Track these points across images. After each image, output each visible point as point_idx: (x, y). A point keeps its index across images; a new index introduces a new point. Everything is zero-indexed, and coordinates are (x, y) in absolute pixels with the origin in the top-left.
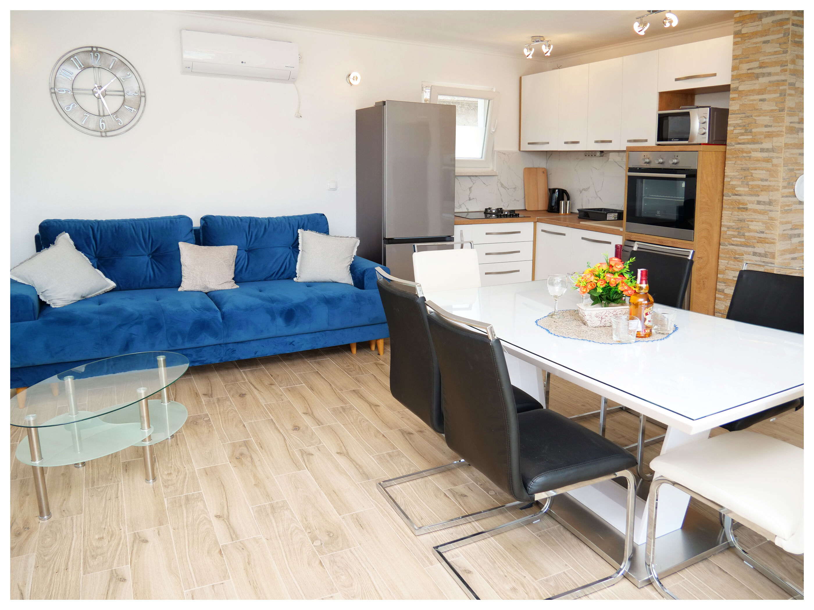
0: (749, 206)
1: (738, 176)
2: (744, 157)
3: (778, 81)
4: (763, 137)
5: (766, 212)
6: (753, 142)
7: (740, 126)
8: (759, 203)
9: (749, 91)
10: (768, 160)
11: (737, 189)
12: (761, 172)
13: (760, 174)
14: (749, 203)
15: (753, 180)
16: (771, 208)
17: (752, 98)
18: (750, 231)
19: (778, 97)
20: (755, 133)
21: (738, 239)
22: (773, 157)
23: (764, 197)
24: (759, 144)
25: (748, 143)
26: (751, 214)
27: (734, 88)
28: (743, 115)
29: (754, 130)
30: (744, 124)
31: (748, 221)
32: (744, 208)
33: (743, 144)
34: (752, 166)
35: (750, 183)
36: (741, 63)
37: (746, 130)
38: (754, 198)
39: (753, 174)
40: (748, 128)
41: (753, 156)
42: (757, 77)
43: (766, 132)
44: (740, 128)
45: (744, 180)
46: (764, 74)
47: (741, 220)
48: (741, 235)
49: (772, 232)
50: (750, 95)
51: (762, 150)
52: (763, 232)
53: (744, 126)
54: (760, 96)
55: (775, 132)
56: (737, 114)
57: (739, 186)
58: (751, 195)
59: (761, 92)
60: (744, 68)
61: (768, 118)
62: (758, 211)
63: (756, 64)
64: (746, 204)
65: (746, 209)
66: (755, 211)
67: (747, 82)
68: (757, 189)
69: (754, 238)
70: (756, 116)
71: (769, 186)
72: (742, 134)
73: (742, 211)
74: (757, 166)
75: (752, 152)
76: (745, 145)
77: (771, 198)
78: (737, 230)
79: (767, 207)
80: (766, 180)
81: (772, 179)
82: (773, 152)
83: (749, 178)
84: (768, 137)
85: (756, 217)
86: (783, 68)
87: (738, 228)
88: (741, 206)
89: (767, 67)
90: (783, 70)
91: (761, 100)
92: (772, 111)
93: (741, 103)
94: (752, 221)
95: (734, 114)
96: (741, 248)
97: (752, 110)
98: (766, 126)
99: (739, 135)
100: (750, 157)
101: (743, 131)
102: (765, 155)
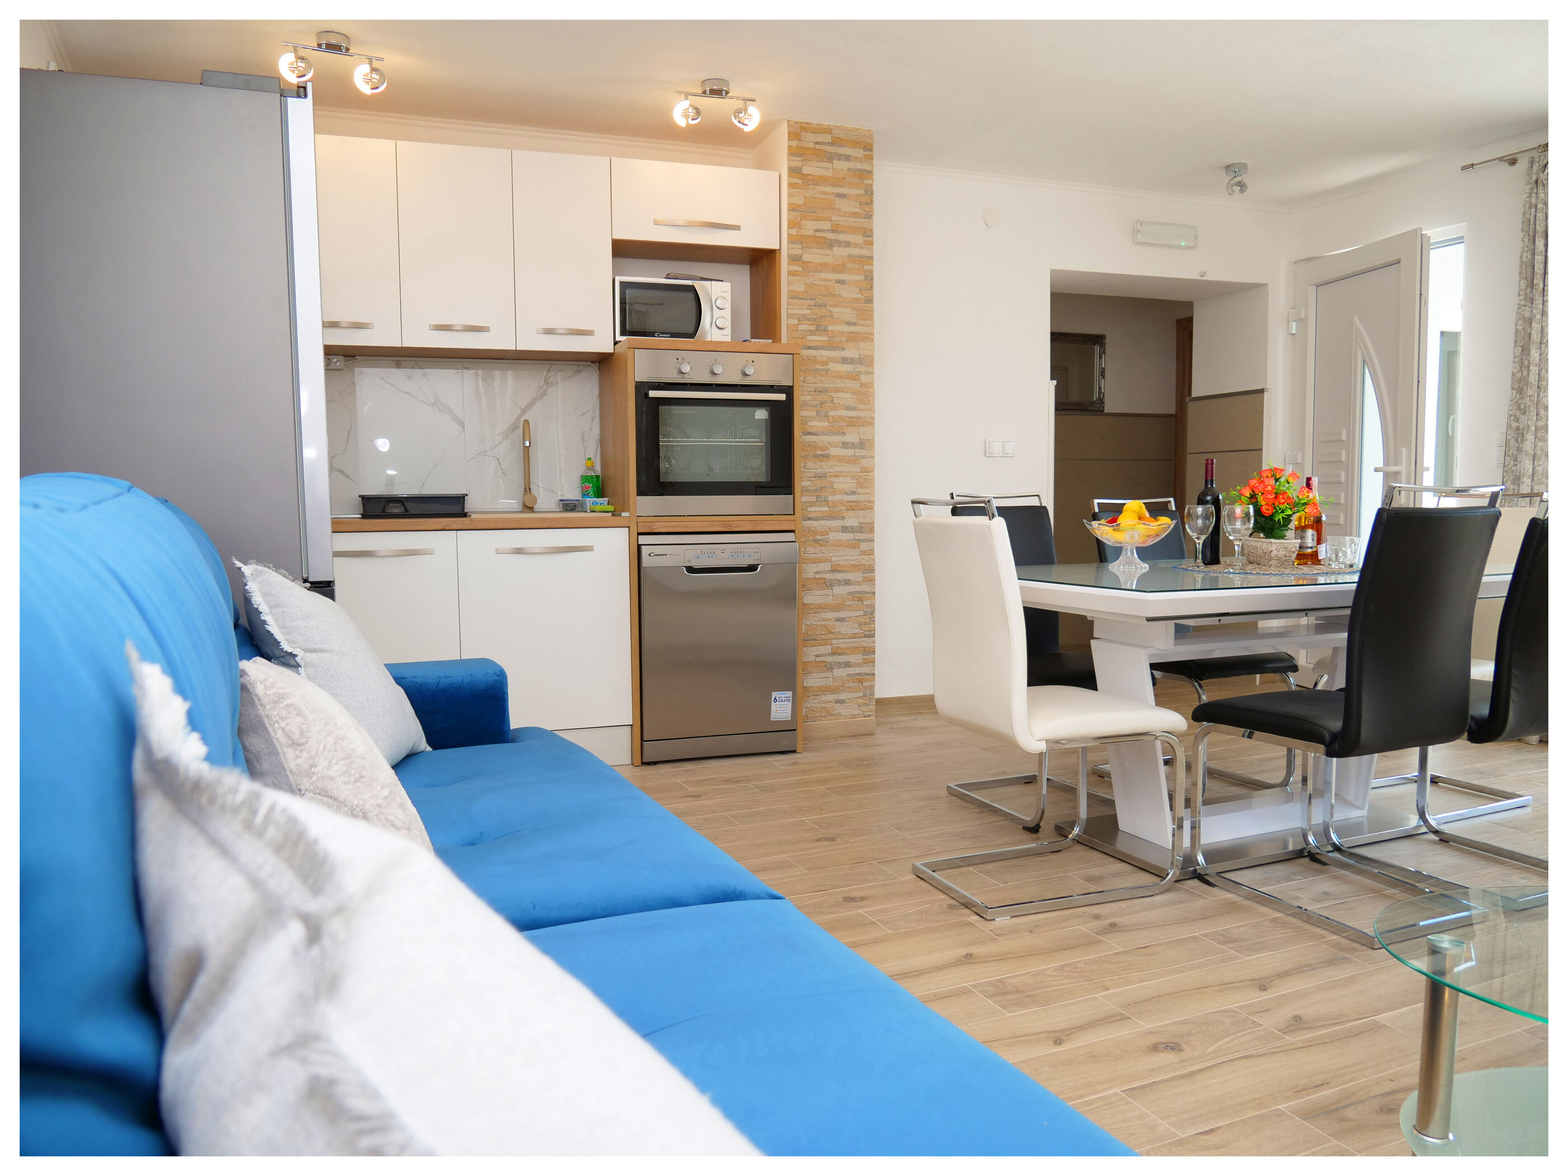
0: (833, 451)
1: (811, 402)
2: (818, 370)
3: (861, 256)
4: (844, 339)
5: (857, 460)
6: (831, 346)
7: (808, 320)
8: (845, 445)
9: (820, 264)
10: (854, 377)
11: (810, 424)
12: (845, 395)
13: (846, 398)
14: (831, 447)
15: (835, 409)
16: (863, 452)
17: (823, 276)
18: (835, 492)
19: (862, 280)
20: (833, 332)
21: (818, 509)
22: (860, 373)
23: (852, 437)
24: (839, 350)
25: (823, 348)
26: (836, 465)
27: (795, 255)
28: (812, 302)
29: (830, 328)
30: (815, 317)
31: (831, 477)
32: (823, 456)
33: (816, 348)
34: (831, 386)
35: (831, 413)
36: (803, 217)
37: (818, 326)
38: (838, 439)
39: (834, 399)
40: (820, 323)
41: (832, 369)
42: (830, 244)
43: (848, 332)
44: (809, 323)
45: (821, 409)
46: (840, 242)
47: (819, 477)
48: (823, 501)
49: (867, 491)
50: (821, 271)
51: (845, 361)
52: (853, 493)
53: (815, 320)
54: (835, 274)
55: (861, 333)
56: (801, 299)
57: (813, 419)
58: (833, 433)
59: (838, 269)
60: (810, 227)
61: (849, 310)
62: (846, 459)
63: (826, 225)
64: (827, 449)
65: (827, 457)
66: (840, 459)
67: (814, 250)
68: (843, 424)
69: (842, 503)
70: (831, 306)
71: (858, 418)
72: (812, 333)
73: (821, 461)
74: (838, 385)
75: (830, 363)
76: (818, 351)
77: (861, 437)
78: (816, 494)
79: (859, 452)
80: (854, 409)
81: (862, 406)
82: (861, 364)
83: (829, 405)
84: (853, 341)
85: (843, 469)
86: (867, 239)
87: (816, 490)
88: (819, 452)
89: (844, 232)
90: (866, 241)
91: (838, 282)
92: (855, 300)
93: (808, 282)
94: (837, 476)
95: (797, 298)
96: (823, 522)
97: (826, 296)
98: (848, 323)
99: (807, 333)
100: (827, 371)
101: (813, 328)
102: (849, 368)
